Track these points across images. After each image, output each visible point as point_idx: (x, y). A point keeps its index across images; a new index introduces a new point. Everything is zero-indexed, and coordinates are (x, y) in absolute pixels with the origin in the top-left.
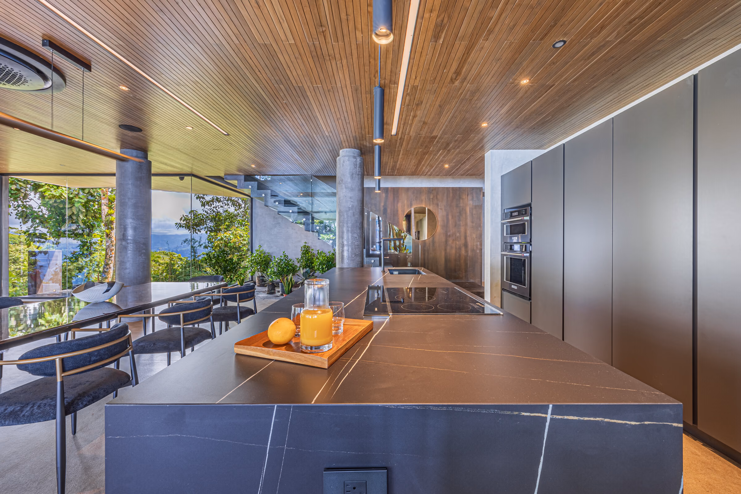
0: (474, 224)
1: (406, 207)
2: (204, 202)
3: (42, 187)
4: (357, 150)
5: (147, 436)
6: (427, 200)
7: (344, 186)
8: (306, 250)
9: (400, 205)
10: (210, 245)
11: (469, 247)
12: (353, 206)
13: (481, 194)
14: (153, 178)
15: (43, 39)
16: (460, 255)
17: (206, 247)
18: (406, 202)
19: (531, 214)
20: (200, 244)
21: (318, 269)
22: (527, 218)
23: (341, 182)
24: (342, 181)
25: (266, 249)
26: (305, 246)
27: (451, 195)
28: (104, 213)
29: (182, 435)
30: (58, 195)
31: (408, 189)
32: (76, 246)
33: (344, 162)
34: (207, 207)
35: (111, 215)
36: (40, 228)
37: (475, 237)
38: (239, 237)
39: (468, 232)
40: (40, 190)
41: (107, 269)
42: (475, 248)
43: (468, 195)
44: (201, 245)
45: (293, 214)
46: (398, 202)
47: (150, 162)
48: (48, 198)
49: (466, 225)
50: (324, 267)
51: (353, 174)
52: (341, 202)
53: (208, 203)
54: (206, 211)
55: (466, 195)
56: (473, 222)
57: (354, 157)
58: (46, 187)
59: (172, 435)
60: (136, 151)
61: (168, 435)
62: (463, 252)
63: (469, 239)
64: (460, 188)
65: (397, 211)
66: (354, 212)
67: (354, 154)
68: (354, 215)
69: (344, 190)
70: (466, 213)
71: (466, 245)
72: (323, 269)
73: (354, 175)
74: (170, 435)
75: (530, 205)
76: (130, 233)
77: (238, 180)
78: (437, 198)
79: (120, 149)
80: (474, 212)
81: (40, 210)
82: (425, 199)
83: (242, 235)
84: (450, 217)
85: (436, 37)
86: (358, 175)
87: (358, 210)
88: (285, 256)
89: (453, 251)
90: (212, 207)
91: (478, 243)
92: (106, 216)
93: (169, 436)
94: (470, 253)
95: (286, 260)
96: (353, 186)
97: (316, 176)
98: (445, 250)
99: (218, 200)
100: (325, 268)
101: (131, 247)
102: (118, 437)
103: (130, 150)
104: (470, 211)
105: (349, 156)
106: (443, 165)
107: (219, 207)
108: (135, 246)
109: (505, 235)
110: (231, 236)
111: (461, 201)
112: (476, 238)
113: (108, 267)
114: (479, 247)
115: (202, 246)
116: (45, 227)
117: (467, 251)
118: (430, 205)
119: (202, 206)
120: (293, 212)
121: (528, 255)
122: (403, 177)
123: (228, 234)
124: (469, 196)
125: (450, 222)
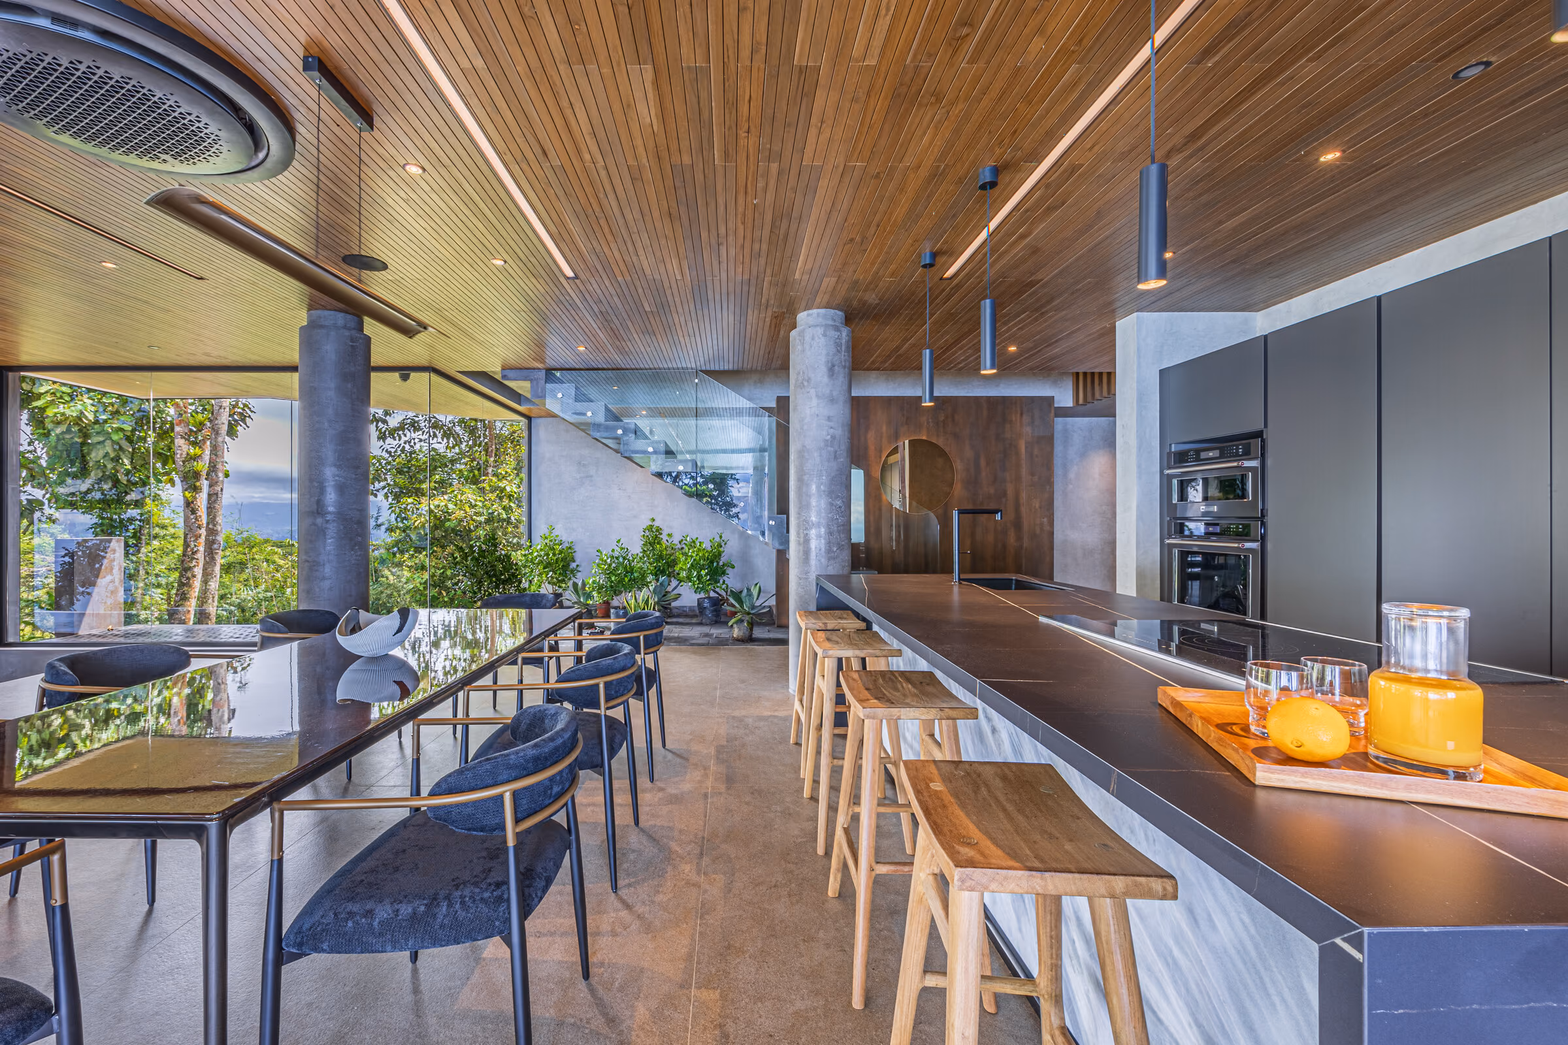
0: (1036, 478)
1: (885, 440)
2: (383, 430)
3: (39, 399)
4: (840, 313)
5: (1474, 1006)
6: (931, 425)
7: (813, 392)
8: (653, 537)
9: (871, 435)
10: (401, 525)
11: (1026, 527)
12: (833, 437)
13: (1050, 412)
14: (373, 375)
15: (307, 54)
16: (1004, 546)
17: (390, 530)
18: (884, 428)
19: (1263, 455)
20: (379, 522)
21: (689, 578)
22: (1254, 463)
23: (806, 384)
24: (809, 380)
25: (563, 533)
26: (652, 526)
27: (985, 413)
28: (181, 454)
29: (1562, 1005)
30: (75, 415)
31: (889, 400)
32: (87, 527)
33: (813, 339)
34: (389, 440)
35: (196, 458)
36: (28, 488)
37: (1037, 506)
38: (468, 509)
39: (1024, 496)
40: (35, 404)
41: (188, 578)
42: (1038, 531)
43: (1022, 414)
44: (380, 525)
45: (655, 456)
46: (867, 429)
47: (368, 339)
48: (52, 422)
49: (1018, 479)
50: (703, 572)
51: (833, 366)
52: (805, 427)
53: (392, 433)
54: (387, 451)
55: (1018, 415)
56: (1033, 474)
57: (837, 329)
58: (49, 398)
59: (1538, 1005)
60: (342, 314)
61: (1528, 1003)
62: (1012, 539)
63: (1023, 510)
64: (1004, 397)
65: (866, 448)
66: (836, 452)
67: (835, 321)
68: (835, 458)
69: (815, 402)
70: (1018, 454)
71: (1018, 525)
72: (699, 577)
73: (836, 368)
74: (1532, 1004)
75: (1259, 434)
76: (331, 497)
77: (531, 380)
78: (953, 420)
79: (309, 310)
80: (1036, 452)
81: (31, 448)
82: (928, 423)
83: (473, 502)
84: (983, 463)
85: (1207, 52)
86: (844, 367)
87: (843, 447)
88: (622, 549)
89: (990, 538)
90: (402, 442)
91: (1045, 520)
92: (184, 462)
93: (1531, 1008)
94: (1026, 543)
95: (624, 558)
96: (835, 393)
97: (707, 372)
98: (973, 535)
99: (415, 426)
100: (706, 574)
101: (332, 530)
102: (1401, 1011)
103: (332, 312)
104: (1026, 447)
105: (826, 326)
106: (1005, 347)
107: (417, 440)
108: (342, 527)
109: (1175, 501)
110: (451, 506)
111: (1008, 426)
112: (1040, 508)
113: (189, 574)
114: (1047, 528)
115: (383, 528)
116: (41, 486)
117: (1019, 538)
118: (938, 436)
119: (379, 439)
120: (655, 452)
121: (1254, 545)
122: (874, 374)
123: (440, 501)
124: (1025, 417)
125: (984, 474)
